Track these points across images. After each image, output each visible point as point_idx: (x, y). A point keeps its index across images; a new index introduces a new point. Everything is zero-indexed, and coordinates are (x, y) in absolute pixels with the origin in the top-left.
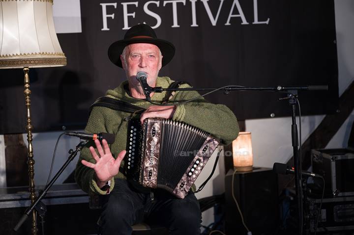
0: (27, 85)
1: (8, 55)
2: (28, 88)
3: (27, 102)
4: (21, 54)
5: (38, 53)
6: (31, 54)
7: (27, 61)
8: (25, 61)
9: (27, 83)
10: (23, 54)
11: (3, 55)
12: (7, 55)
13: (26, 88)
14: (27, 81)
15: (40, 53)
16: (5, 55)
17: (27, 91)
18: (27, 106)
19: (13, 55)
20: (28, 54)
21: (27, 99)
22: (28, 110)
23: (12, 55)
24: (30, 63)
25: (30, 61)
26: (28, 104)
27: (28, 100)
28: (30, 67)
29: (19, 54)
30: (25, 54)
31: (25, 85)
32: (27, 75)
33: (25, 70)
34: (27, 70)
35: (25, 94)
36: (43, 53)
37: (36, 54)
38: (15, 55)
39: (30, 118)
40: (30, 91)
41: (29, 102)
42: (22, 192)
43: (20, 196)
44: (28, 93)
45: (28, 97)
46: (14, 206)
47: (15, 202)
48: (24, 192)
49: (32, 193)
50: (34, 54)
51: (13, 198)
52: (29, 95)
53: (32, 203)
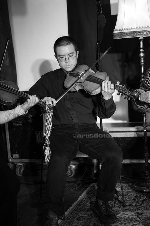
0: (142, 50)
1: (128, 29)
2: (143, 52)
3: (141, 63)
4: (137, 28)
7: (142, 32)
8: (140, 32)
9: (142, 49)
10: (138, 27)
11: (125, 29)
12: (127, 29)
13: (141, 52)
14: (142, 47)
16: (126, 29)
17: (142, 54)
18: (141, 65)
19: (132, 28)
20: (142, 27)
21: (141, 60)
22: (142, 68)
23: (130, 28)
24: (143, 34)
25: (143, 32)
26: (142, 64)
27: (142, 61)
28: (144, 36)
29: (136, 28)
30: (140, 27)
31: (140, 50)
32: (141, 43)
35: (140, 56)
38: (133, 28)
39: (143, 74)
40: (144, 54)
41: (143, 62)
42: (138, 126)
43: (137, 129)
44: (142, 56)
45: (142, 59)
46: (133, 136)
47: (134, 133)
48: (140, 126)
49: (144, 128)
50: (147, 27)
51: (132, 130)
52: (143, 57)
53: (144, 135)
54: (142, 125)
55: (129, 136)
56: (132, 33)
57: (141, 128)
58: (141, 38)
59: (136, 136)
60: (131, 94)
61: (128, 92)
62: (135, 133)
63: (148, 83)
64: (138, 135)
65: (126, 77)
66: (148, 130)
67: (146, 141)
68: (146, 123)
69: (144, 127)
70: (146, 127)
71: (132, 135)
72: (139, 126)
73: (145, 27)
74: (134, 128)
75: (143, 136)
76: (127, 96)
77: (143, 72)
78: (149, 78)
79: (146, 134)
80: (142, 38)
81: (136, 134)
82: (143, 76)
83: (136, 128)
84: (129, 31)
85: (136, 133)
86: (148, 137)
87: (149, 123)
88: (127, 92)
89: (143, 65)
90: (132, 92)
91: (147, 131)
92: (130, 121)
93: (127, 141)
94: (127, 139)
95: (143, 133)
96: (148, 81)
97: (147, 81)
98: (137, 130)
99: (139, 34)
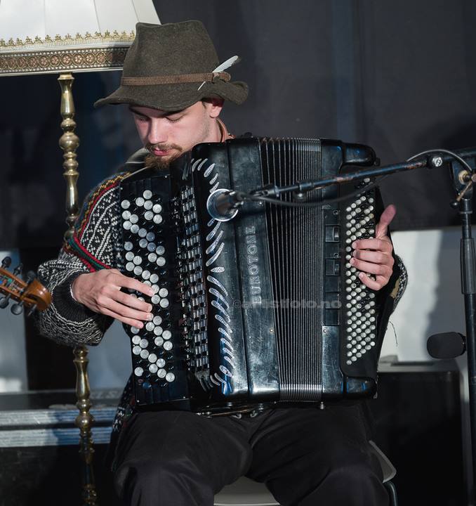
0: (68, 122)
1: (15, 41)
2: (71, 129)
3: (68, 168)
4: (48, 38)
5: (93, 35)
6: (74, 36)
7: (65, 55)
8: (57, 56)
9: (70, 116)
10: (53, 38)
12: (11, 41)
13: (66, 129)
15: (98, 34)
16: (6, 42)
17: (69, 139)
18: (67, 177)
19: (28, 40)
20: (68, 37)
21: (68, 158)
22: (72, 189)
23: (24, 41)
24: (72, 62)
25: (71, 55)
26: (71, 173)
27: (71, 163)
28: (74, 71)
29: (43, 38)
30: (58, 38)
31: (62, 121)
32: (67, 95)
33: (63, 81)
34: (68, 81)
35: (64, 145)
36: (107, 34)
37: (88, 36)
38: (33, 40)
39: (75, 210)
40: (75, 137)
41: (74, 168)
42: (62, 407)
43: (57, 416)
44: (71, 142)
45: (70, 154)
46: (41, 443)
47: (44, 431)
48: (68, 406)
49: (81, 412)
50: (83, 36)
51: (39, 422)
52: (73, 148)
53: (83, 438)
54: (73, 399)
55: (25, 444)
56: (28, 58)
57: (69, 413)
58: (64, 77)
59: (54, 441)
60: (25, 290)
61: (16, 283)
62: (51, 431)
63: (93, 243)
64: (60, 439)
65: (16, 220)
66: (97, 418)
67: (87, 461)
68: (87, 395)
69: (81, 410)
70: (87, 409)
71: (39, 439)
72: (64, 403)
73: (78, 36)
74: (47, 412)
75: (78, 443)
76: (13, 297)
77: (72, 202)
78: (94, 226)
79: (89, 435)
80: (70, 77)
81: (52, 435)
82: (73, 217)
83: (53, 412)
84: (19, 49)
85: (54, 433)
86: (95, 446)
87: (100, 393)
88: (12, 284)
89: (74, 177)
90: (29, 284)
91: (93, 424)
92: (31, 387)
93: (19, 463)
94: (19, 454)
95: (77, 431)
96: (90, 235)
97: (90, 237)
98: (55, 421)
99: (55, 60)
